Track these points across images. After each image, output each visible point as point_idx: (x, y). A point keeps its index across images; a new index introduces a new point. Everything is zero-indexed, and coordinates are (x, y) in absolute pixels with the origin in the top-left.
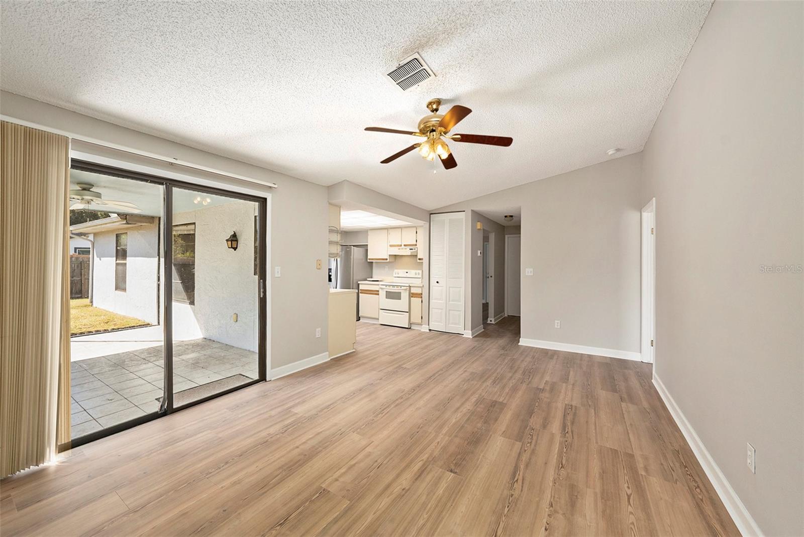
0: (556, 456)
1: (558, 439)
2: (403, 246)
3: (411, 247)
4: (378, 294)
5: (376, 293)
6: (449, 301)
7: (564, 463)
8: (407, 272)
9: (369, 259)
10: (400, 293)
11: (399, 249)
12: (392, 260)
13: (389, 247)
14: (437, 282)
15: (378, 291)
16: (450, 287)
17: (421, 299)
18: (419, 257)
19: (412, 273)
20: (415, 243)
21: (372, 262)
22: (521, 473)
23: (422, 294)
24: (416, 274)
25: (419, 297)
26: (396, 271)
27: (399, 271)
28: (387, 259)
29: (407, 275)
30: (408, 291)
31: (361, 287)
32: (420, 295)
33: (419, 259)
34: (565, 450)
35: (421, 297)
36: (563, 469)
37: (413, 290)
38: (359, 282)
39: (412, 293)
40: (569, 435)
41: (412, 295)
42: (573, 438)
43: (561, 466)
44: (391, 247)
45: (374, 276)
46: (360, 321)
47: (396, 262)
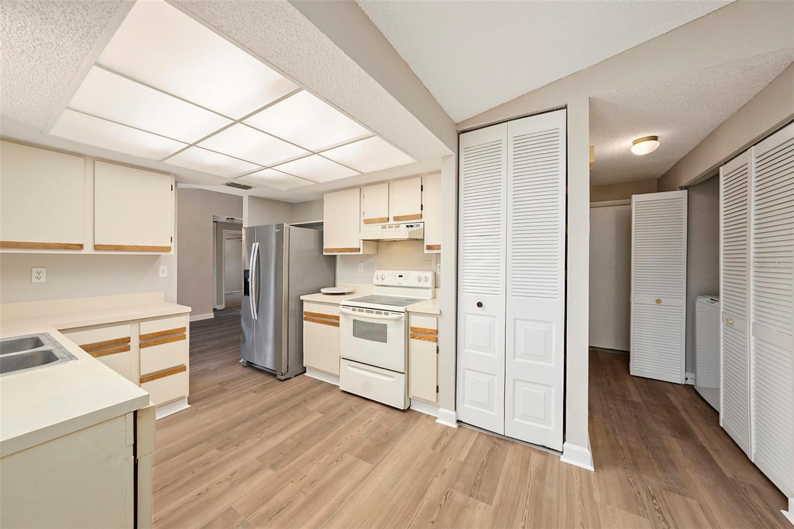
2: (391, 221)
3: (409, 222)
4: (337, 325)
5: (333, 321)
6: (514, 357)
8: (401, 276)
9: (327, 250)
10: (386, 326)
11: (384, 227)
12: (370, 251)
13: (363, 224)
14: (480, 305)
15: (337, 318)
16: (515, 320)
17: (435, 344)
18: (427, 242)
19: (412, 277)
20: (419, 212)
21: (335, 256)
23: (437, 332)
24: (420, 280)
25: (430, 340)
26: (378, 273)
28: (359, 250)
29: (403, 282)
30: (403, 324)
31: (307, 308)
32: (432, 335)
33: (429, 248)
35: (436, 340)
37: (417, 322)
38: (302, 298)
39: (412, 329)
41: (412, 333)
44: (366, 223)
45: (338, 283)
46: (305, 374)
47: (379, 254)
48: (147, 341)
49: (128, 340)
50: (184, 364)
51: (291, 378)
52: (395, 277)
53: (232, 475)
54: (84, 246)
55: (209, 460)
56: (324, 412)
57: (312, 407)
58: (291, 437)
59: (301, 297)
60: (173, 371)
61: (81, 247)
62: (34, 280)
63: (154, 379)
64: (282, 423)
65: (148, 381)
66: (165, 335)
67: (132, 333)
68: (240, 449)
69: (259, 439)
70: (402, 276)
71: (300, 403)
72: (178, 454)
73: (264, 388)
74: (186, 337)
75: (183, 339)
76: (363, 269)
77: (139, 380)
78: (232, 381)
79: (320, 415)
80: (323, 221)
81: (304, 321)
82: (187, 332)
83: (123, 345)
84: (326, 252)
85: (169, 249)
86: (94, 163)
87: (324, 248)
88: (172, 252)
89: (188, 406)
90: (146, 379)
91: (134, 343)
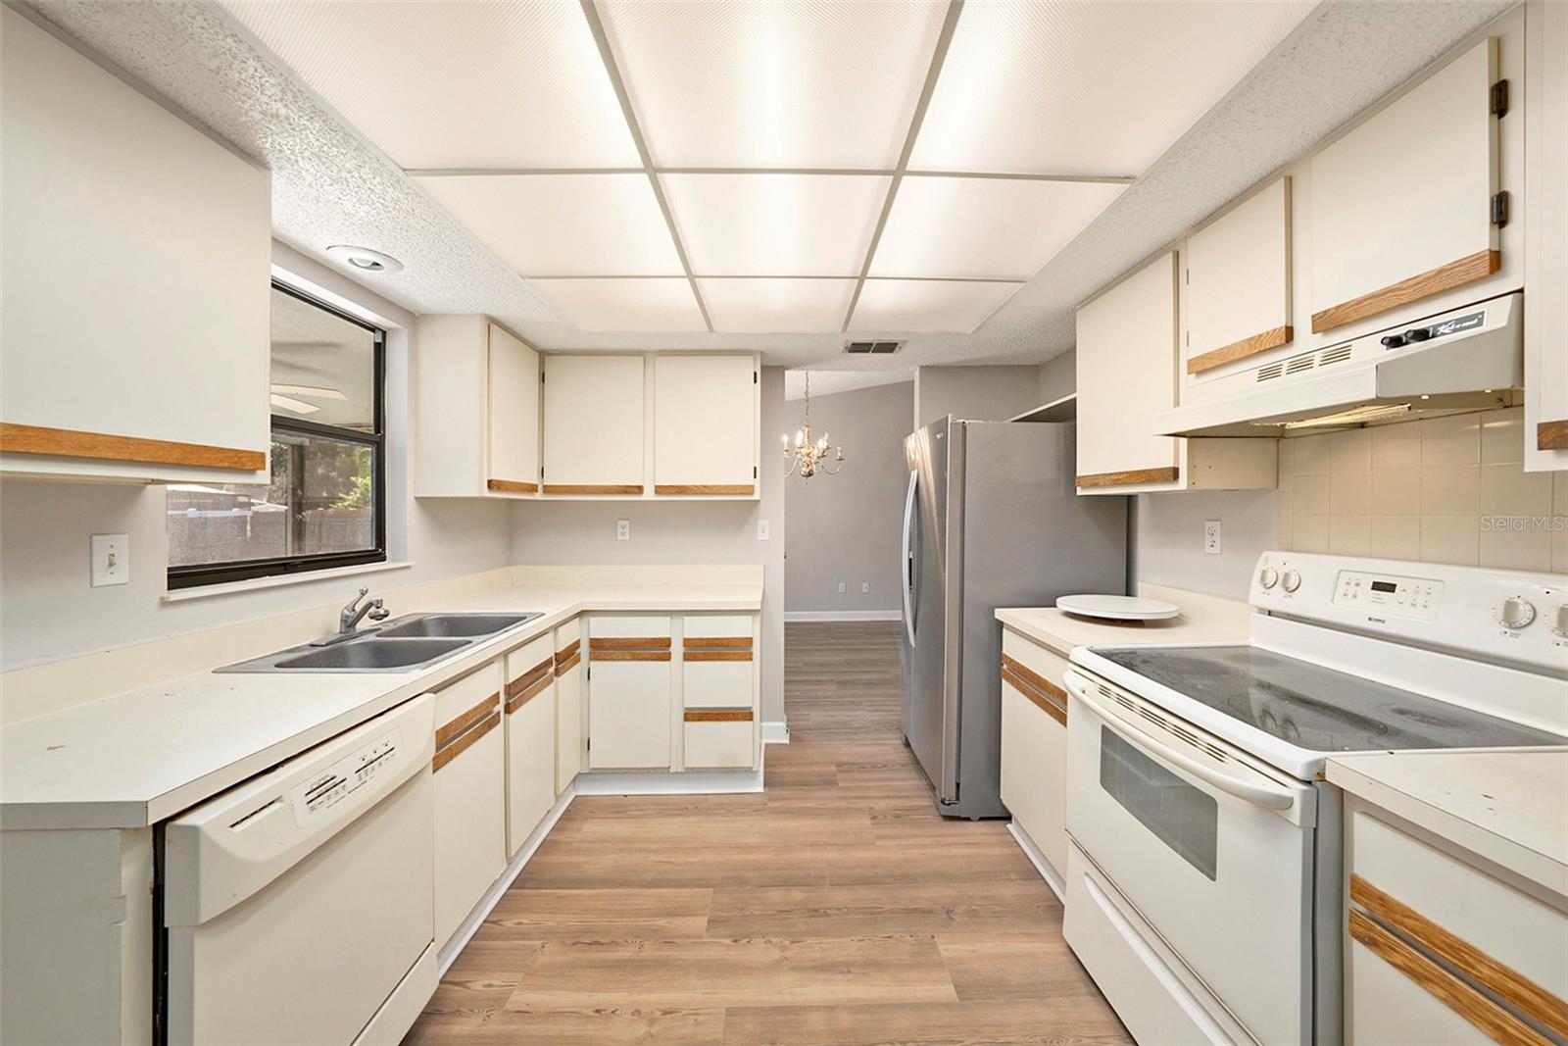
2: (1308, 338)
3: (1400, 322)
4: (1065, 723)
5: (1059, 706)
8: (1384, 587)
9: (1094, 481)
13: (1184, 375)
21: (1130, 500)
26: (1274, 561)
27: (1296, 563)
28: (1174, 475)
29: (1392, 613)
31: (1012, 649)
33: (1556, 438)
38: (1001, 614)
44: (1199, 373)
45: (1141, 585)
46: (1009, 826)
47: (1280, 489)
48: (702, 650)
49: (666, 643)
50: (750, 708)
51: (968, 819)
52: (1352, 589)
53: (665, 1013)
54: (645, 490)
55: (678, 937)
56: (967, 989)
57: (951, 947)
58: (830, 1008)
59: (996, 610)
60: (731, 716)
61: (639, 489)
62: (619, 538)
63: (700, 719)
64: (846, 947)
65: (693, 720)
66: (718, 646)
67: (677, 632)
68: (735, 954)
69: (777, 954)
70: (1390, 588)
71: (931, 912)
72: (660, 887)
73: (898, 817)
74: (754, 657)
75: (747, 660)
76: (1218, 541)
77: (683, 716)
78: (862, 767)
79: (947, 991)
80: (1075, 399)
81: (1003, 681)
82: (756, 649)
83: (657, 650)
84: (1083, 487)
85: (750, 490)
86: (655, 360)
87: (1078, 474)
88: (756, 496)
89: (760, 789)
90: (692, 715)
91: (677, 650)
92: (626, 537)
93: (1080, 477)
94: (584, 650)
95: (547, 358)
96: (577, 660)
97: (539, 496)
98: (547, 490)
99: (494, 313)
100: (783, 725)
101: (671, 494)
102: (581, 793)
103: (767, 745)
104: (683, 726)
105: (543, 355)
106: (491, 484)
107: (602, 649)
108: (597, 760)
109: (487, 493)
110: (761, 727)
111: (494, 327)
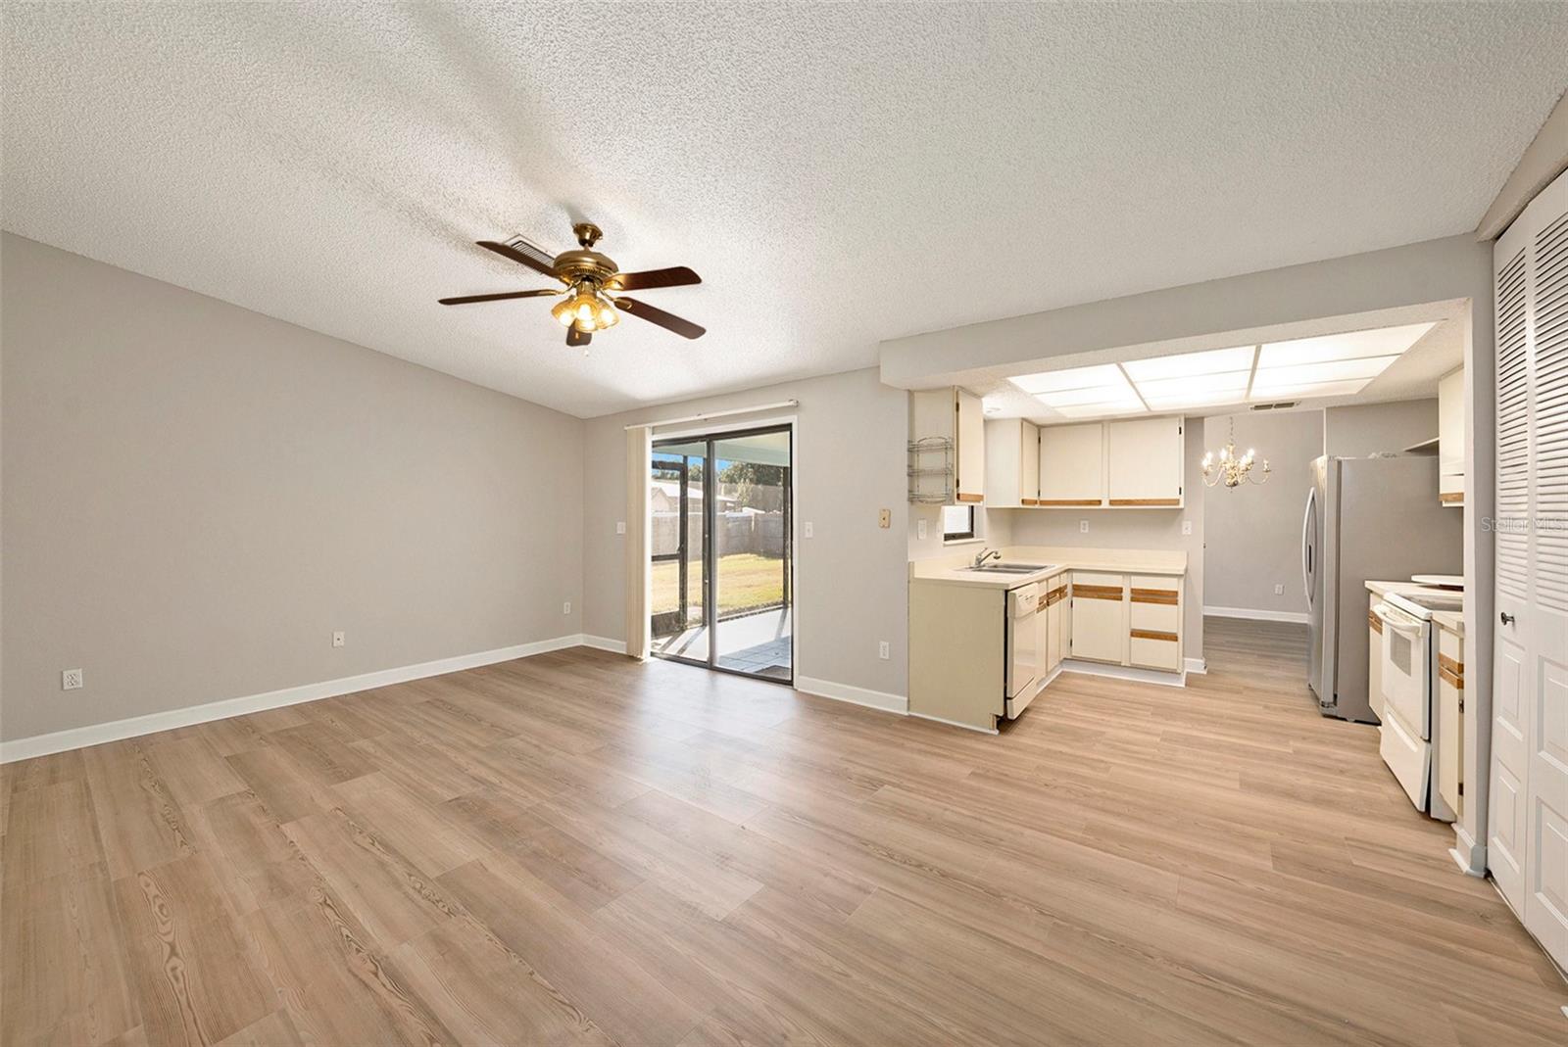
0: (351, 909)
1: (381, 940)
7: (328, 911)
16: (1541, 660)
17: (1458, 694)
22: (378, 853)
25: (1453, 682)
32: (1456, 674)
34: (345, 932)
35: (1461, 685)
36: (320, 901)
38: (1369, 584)
39: (1440, 657)
40: (365, 970)
41: (1440, 666)
42: (350, 971)
43: (329, 902)
46: (1379, 727)
48: (1140, 596)
49: (1120, 590)
54: (1103, 502)
59: (1366, 582)
60: (1162, 637)
61: (1100, 502)
62: (1082, 532)
63: (1142, 636)
65: (1137, 637)
66: (1154, 594)
67: (1127, 585)
73: (1286, 711)
74: (1179, 602)
75: (1173, 604)
77: (1130, 633)
78: (1266, 691)
80: (1438, 441)
81: (1371, 629)
82: (1180, 598)
83: (1115, 594)
84: (1446, 501)
85: (1177, 502)
86: (1109, 427)
87: (1441, 492)
88: (1181, 506)
89: (1183, 686)
90: (1135, 634)
91: (1126, 594)
92: (1087, 531)
93: (1443, 495)
94: (1069, 590)
95: (1042, 430)
96: (1066, 595)
97: (1037, 506)
98: (1042, 503)
99: (1024, 416)
100: (1202, 661)
101: (1120, 505)
102: (1066, 670)
103: (1188, 673)
104: (1130, 641)
105: (1040, 428)
106: (1023, 501)
107: (1080, 591)
108: (1077, 652)
109: (1022, 506)
110: (1184, 662)
111: (1025, 423)
